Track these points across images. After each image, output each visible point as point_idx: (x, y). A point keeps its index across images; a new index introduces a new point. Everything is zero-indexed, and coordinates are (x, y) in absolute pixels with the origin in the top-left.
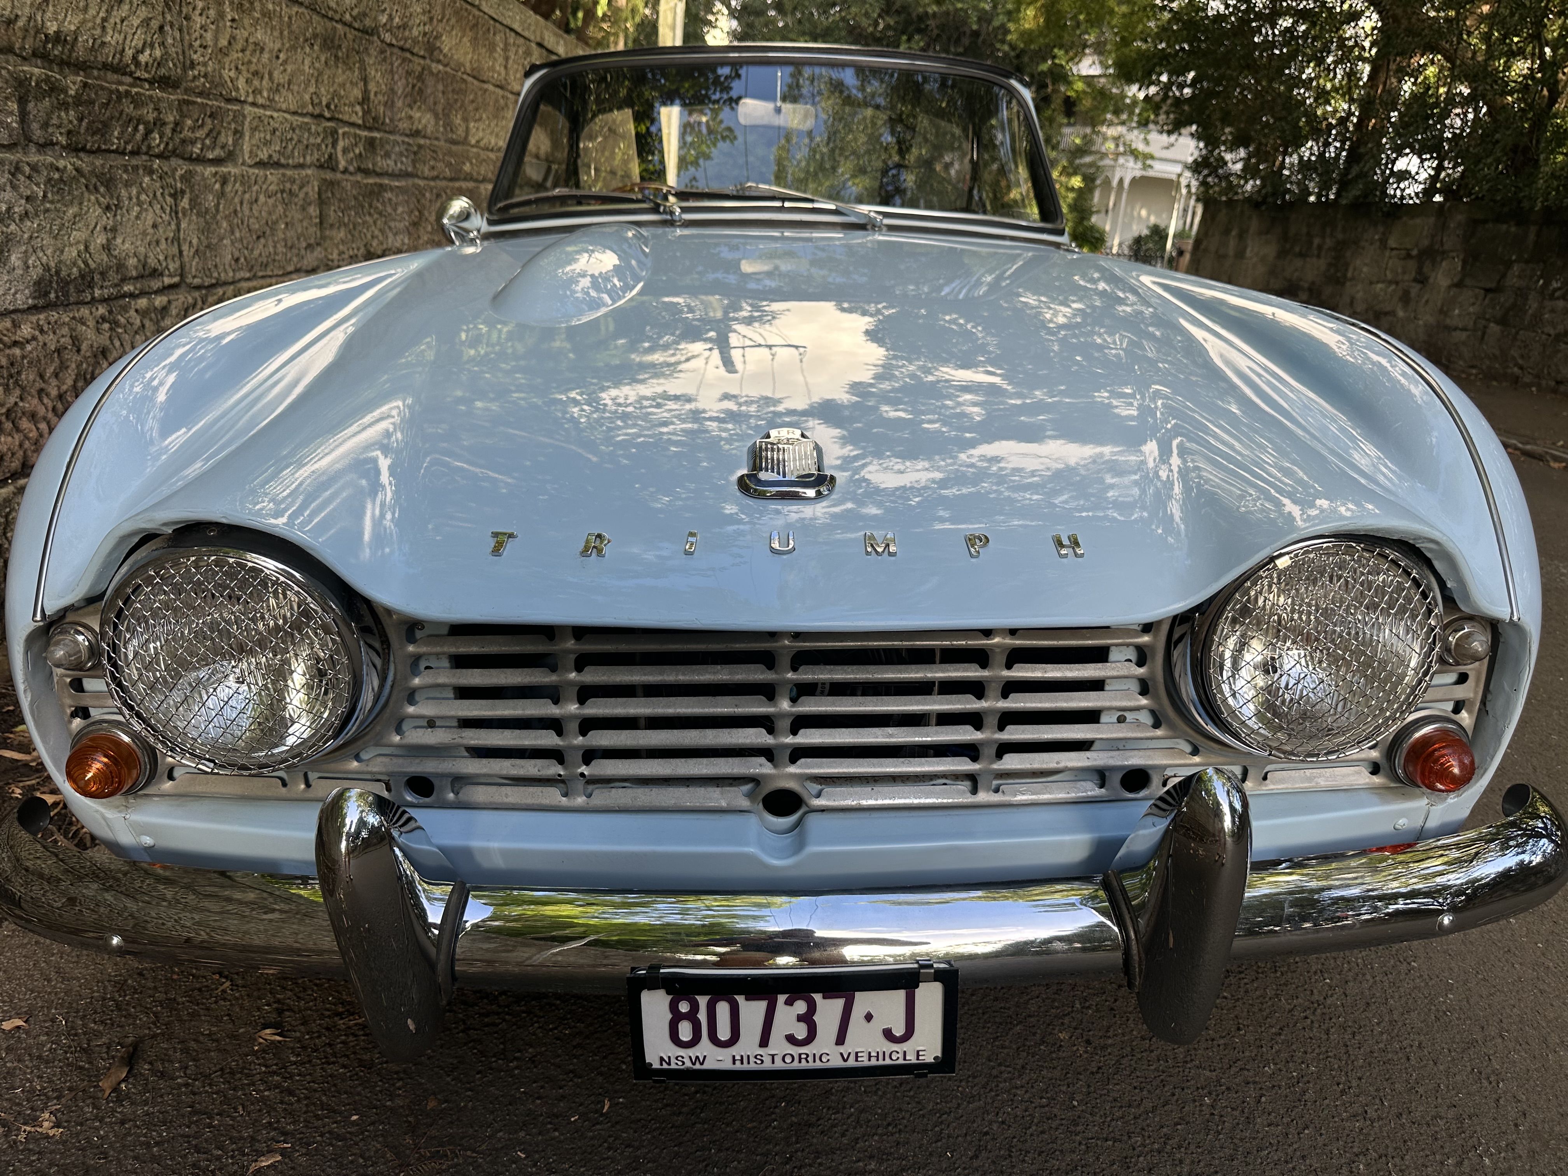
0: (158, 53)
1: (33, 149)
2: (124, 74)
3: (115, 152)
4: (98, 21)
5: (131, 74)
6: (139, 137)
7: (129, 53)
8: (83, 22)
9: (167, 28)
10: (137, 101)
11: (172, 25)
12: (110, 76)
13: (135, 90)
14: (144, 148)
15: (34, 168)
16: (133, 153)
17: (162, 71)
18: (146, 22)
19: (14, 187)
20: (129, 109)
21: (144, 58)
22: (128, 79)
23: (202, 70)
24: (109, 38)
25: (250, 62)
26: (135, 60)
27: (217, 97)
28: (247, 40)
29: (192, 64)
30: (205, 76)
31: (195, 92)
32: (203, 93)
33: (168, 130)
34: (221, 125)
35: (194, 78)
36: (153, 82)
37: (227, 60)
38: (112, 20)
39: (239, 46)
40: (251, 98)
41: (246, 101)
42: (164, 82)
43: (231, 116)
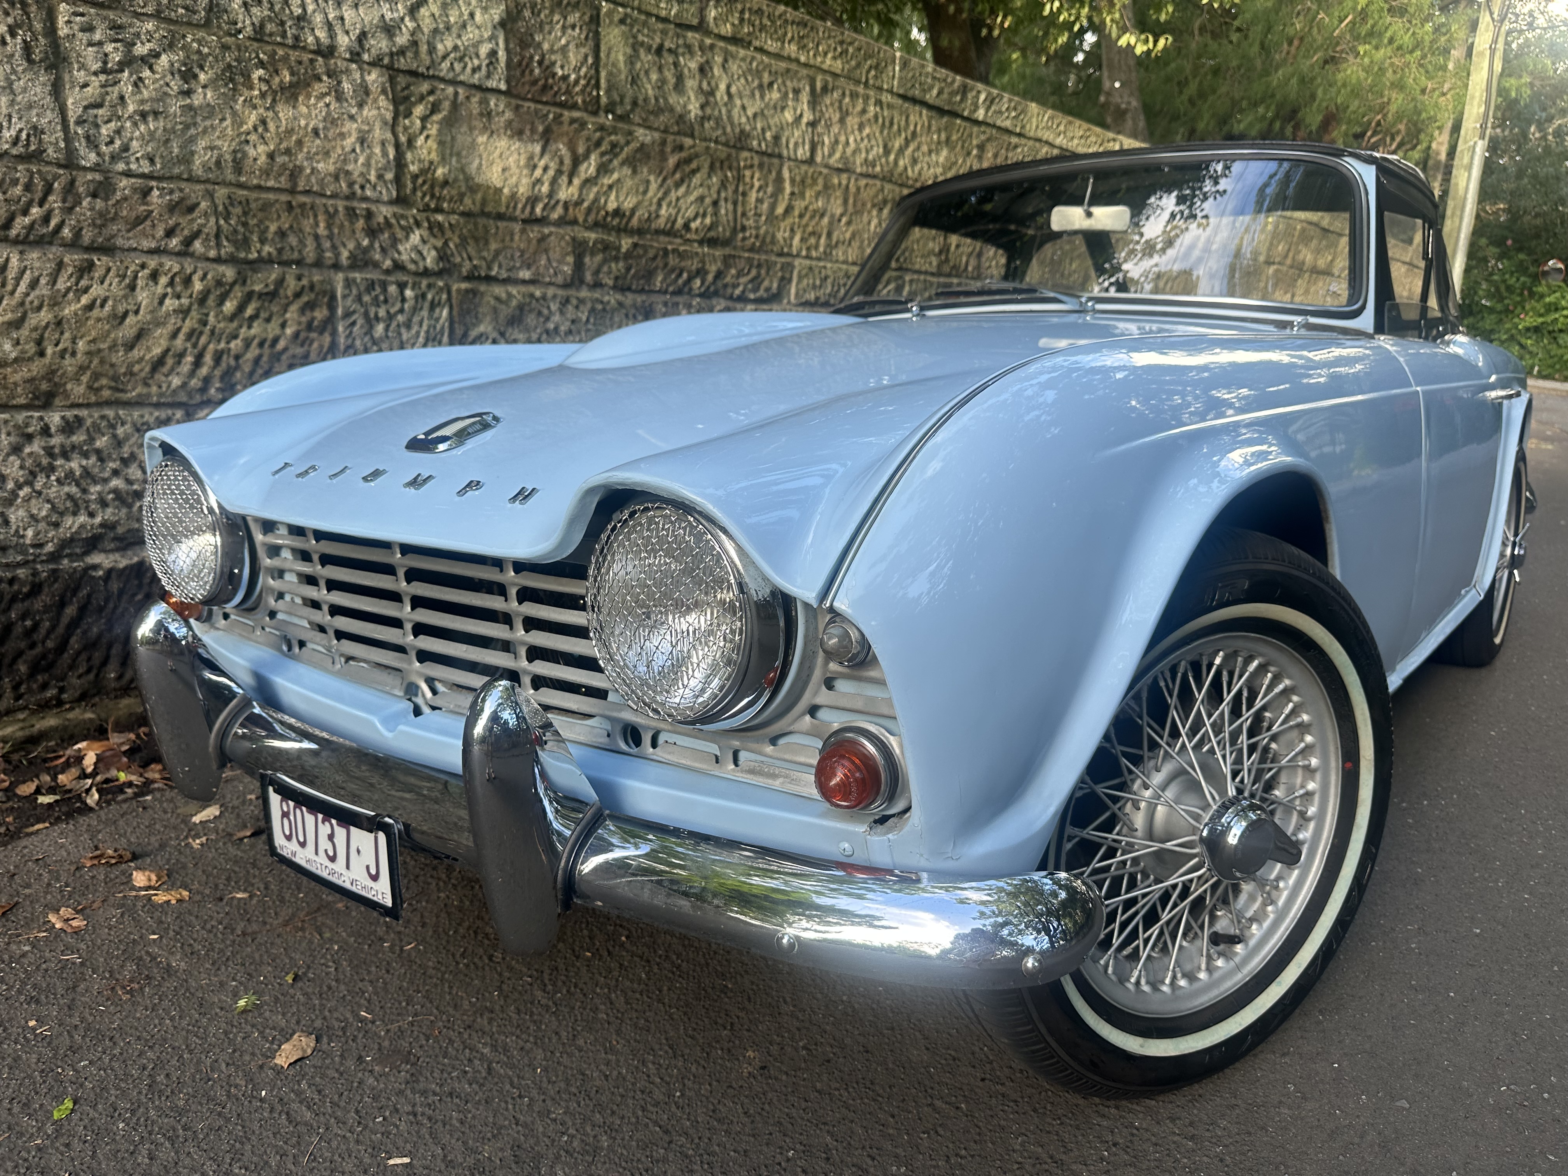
0: (708, 221)
1: (585, 288)
2: (675, 236)
3: (659, 292)
4: (655, 200)
5: (681, 236)
6: (680, 281)
7: (680, 222)
8: (639, 203)
9: (722, 203)
10: (682, 256)
11: (726, 200)
12: (662, 238)
13: (682, 248)
14: (686, 289)
15: (581, 301)
16: (674, 293)
17: (712, 234)
18: (701, 199)
19: (562, 313)
20: (673, 261)
21: (693, 225)
22: (678, 241)
23: (754, 232)
24: (663, 212)
25: (807, 225)
26: (686, 226)
27: (766, 252)
28: (806, 208)
29: (744, 229)
30: (757, 237)
31: (743, 249)
32: (752, 249)
33: (710, 278)
34: (768, 273)
35: (744, 239)
36: (701, 242)
37: (782, 225)
38: (667, 200)
39: (796, 213)
40: (804, 253)
41: (798, 255)
42: (713, 242)
43: (779, 266)
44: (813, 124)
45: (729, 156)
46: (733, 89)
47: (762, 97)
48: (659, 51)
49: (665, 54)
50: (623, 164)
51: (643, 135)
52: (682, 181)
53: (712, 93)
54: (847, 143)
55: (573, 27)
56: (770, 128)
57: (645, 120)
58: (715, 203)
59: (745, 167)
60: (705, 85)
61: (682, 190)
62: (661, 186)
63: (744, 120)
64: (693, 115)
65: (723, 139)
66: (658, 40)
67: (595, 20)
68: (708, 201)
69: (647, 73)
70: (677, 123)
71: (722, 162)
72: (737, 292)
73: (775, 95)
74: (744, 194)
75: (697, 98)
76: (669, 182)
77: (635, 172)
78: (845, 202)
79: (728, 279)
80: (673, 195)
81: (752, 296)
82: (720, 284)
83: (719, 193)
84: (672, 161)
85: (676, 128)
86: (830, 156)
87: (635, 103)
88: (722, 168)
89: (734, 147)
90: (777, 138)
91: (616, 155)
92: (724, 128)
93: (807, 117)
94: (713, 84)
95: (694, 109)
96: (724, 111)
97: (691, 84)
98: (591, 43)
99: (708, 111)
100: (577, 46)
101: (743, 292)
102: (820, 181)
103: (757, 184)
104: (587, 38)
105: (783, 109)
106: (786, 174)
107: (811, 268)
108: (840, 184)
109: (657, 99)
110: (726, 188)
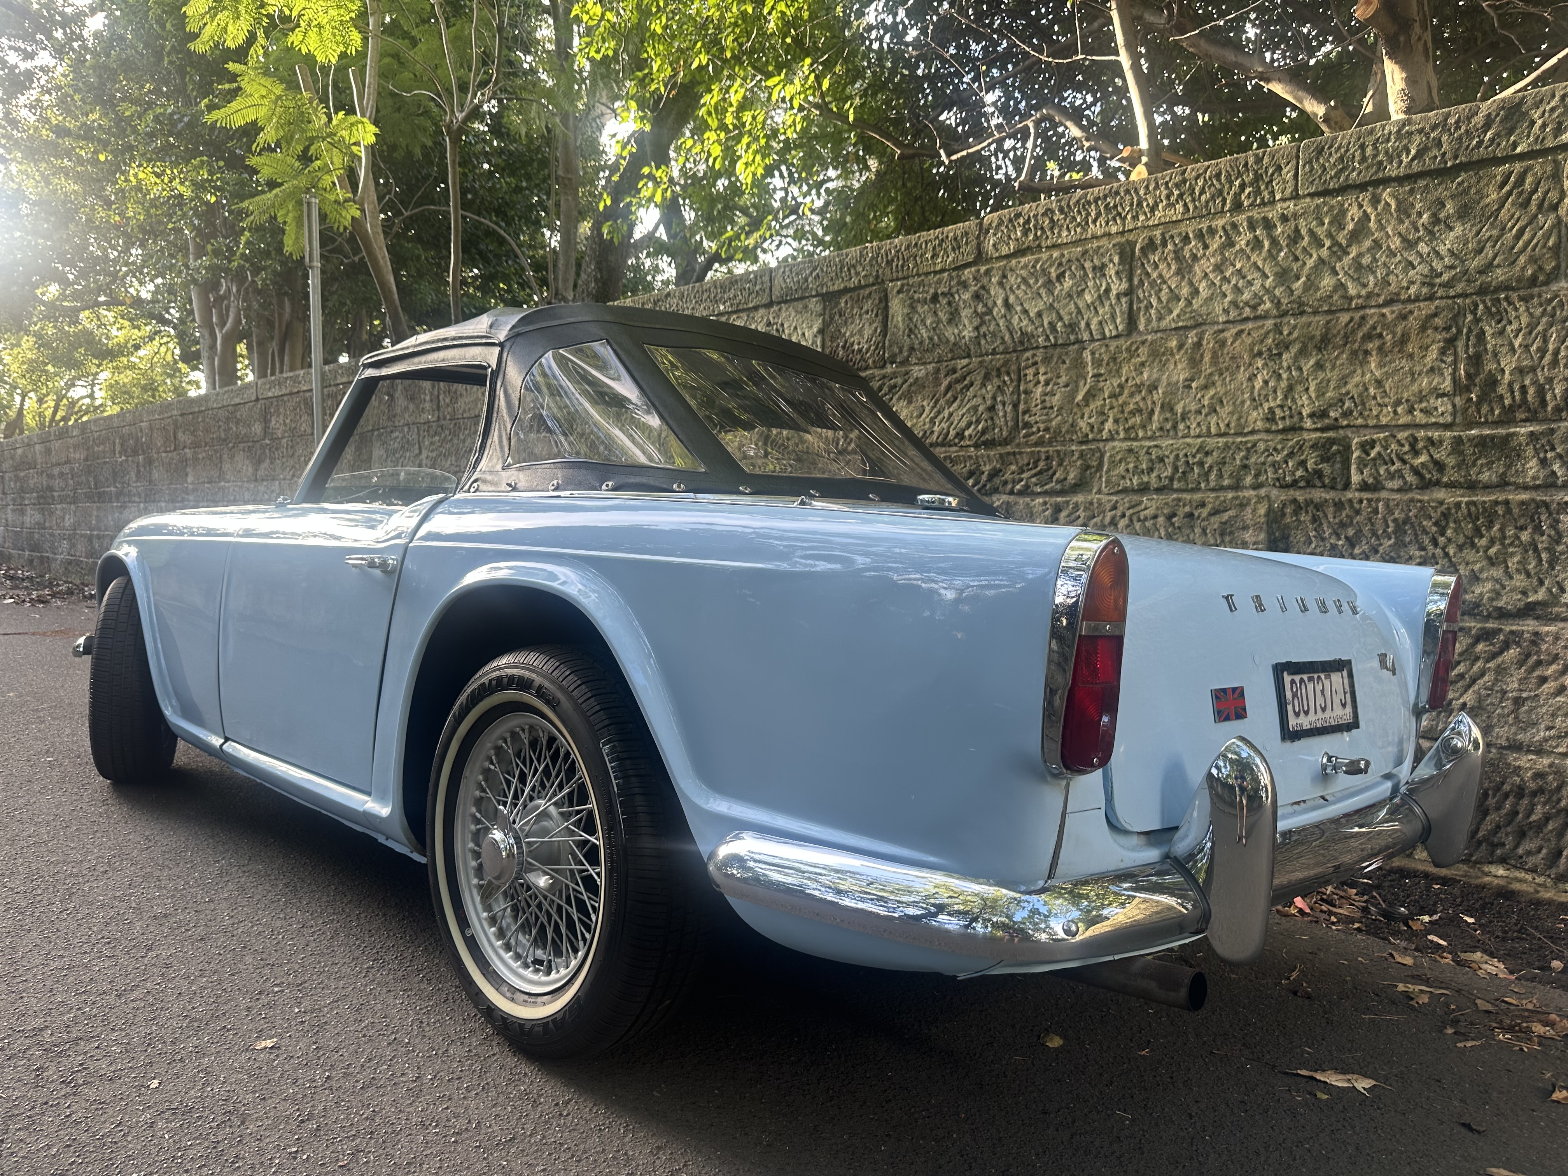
2: (950, 446)
5: (956, 445)
7: (952, 433)
13: (952, 456)
18: (975, 408)
22: (955, 449)
23: (1042, 426)
24: (936, 428)
25: (1125, 403)
26: (960, 435)
27: (1063, 443)
28: (1121, 386)
29: (1027, 425)
30: (1047, 429)
31: (1026, 443)
32: (1040, 443)
33: (984, 477)
34: (1060, 464)
35: (1026, 436)
36: (977, 446)
37: (1087, 411)
38: (941, 416)
39: (1106, 395)
40: (1122, 435)
41: (1111, 438)
42: (990, 444)
43: (1077, 455)
44: (1129, 292)
45: (1006, 363)
46: (1012, 299)
47: (1051, 292)
48: (935, 298)
49: (940, 299)
50: (900, 399)
51: (918, 372)
52: (955, 399)
53: (990, 312)
54: (1196, 292)
55: (867, 312)
56: (1061, 318)
57: (919, 359)
58: (992, 409)
59: (1027, 367)
60: (980, 308)
61: (955, 405)
62: (933, 407)
63: (1025, 322)
64: (967, 338)
65: (1001, 348)
66: (932, 291)
67: (885, 299)
68: (981, 408)
69: (923, 321)
70: (951, 351)
71: (998, 370)
72: (1018, 487)
73: (1068, 283)
74: (1026, 392)
75: (971, 322)
76: (942, 402)
77: (910, 402)
78: (1194, 362)
79: (1007, 476)
80: (946, 413)
81: (1038, 489)
82: (997, 481)
83: (994, 398)
84: (945, 383)
85: (950, 355)
86: (1160, 318)
87: (912, 349)
88: (999, 376)
89: (1015, 351)
90: (1072, 327)
91: (894, 394)
92: (1003, 338)
93: (1118, 286)
94: (990, 304)
95: (968, 333)
96: (1001, 322)
97: (965, 313)
98: (880, 317)
99: (983, 329)
100: (870, 324)
101: (1027, 486)
102: (1144, 351)
103: (1042, 378)
104: (877, 315)
105: (1081, 293)
106: (1087, 356)
107: (1130, 451)
108: (1181, 346)
109: (931, 339)
110: (1003, 393)
